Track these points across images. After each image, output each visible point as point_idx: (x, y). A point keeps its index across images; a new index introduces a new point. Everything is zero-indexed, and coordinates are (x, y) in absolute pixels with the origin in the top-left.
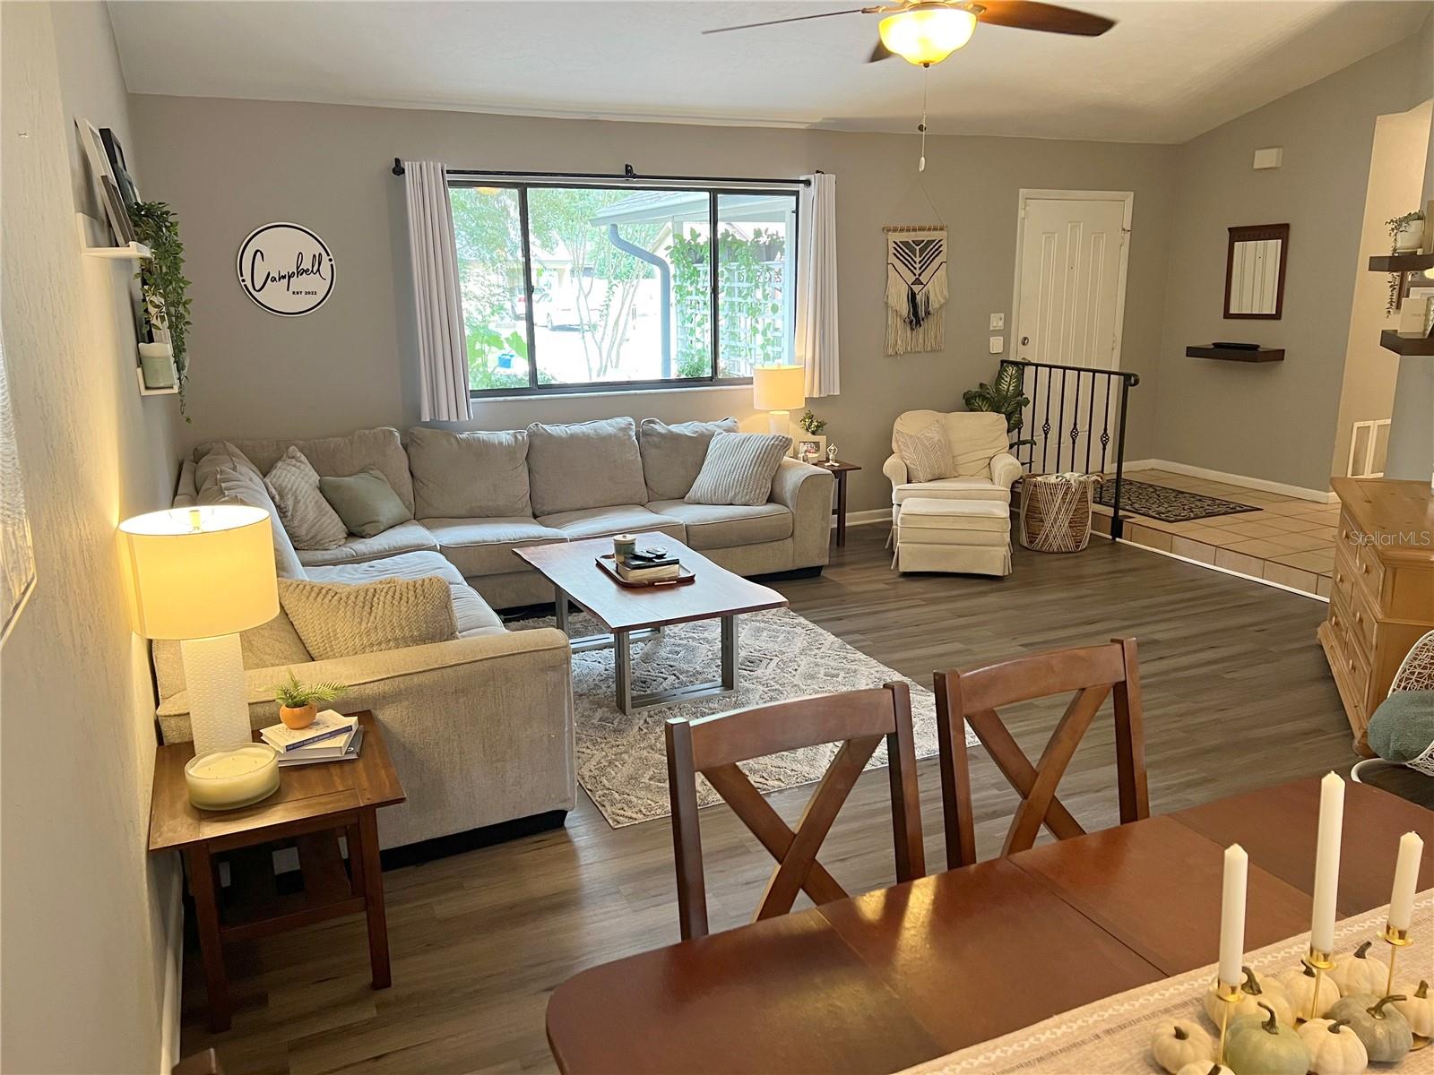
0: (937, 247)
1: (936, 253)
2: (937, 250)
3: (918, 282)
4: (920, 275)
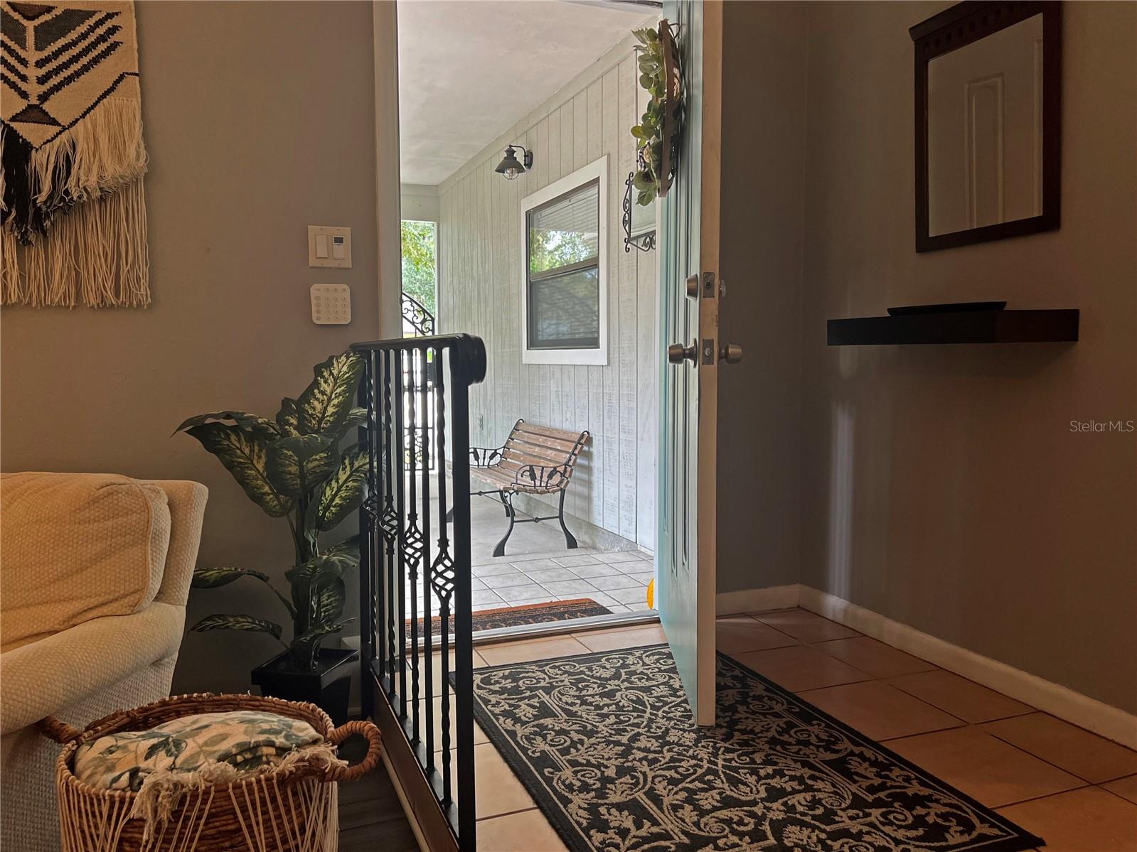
0: (101, 30)
1: (102, 47)
2: (102, 39)
3: (35, 114)
4: (44, 98)
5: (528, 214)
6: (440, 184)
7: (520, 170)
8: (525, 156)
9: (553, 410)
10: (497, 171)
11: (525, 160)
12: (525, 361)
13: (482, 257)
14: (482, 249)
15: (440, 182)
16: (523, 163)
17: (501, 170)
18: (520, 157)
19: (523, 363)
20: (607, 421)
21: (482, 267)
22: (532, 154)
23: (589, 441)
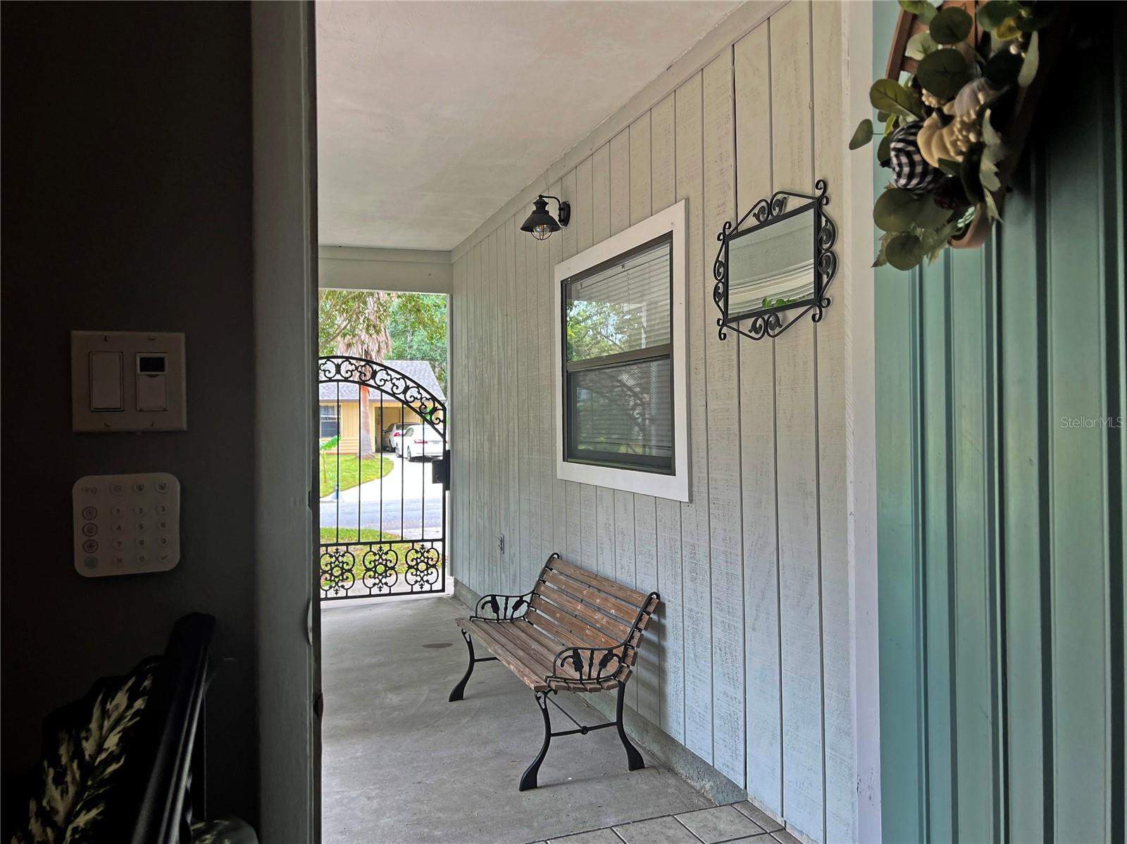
5: (564, 284)
6: (454, 249)
7: (554, 227)
8: (560, 209)
9: (602, 548)
10: (524, 228)
11: (560, 215)
12: (560, 475)
13: (503, 336)
14: (503, 326)
15: (454, 247)
16: (557, 219)
17: (528, 227)
18: (553, 210)
19: (558, 478)
20: (688, 583)
21: (504, 349)
22: (569, 206)
23: (661, 609)
